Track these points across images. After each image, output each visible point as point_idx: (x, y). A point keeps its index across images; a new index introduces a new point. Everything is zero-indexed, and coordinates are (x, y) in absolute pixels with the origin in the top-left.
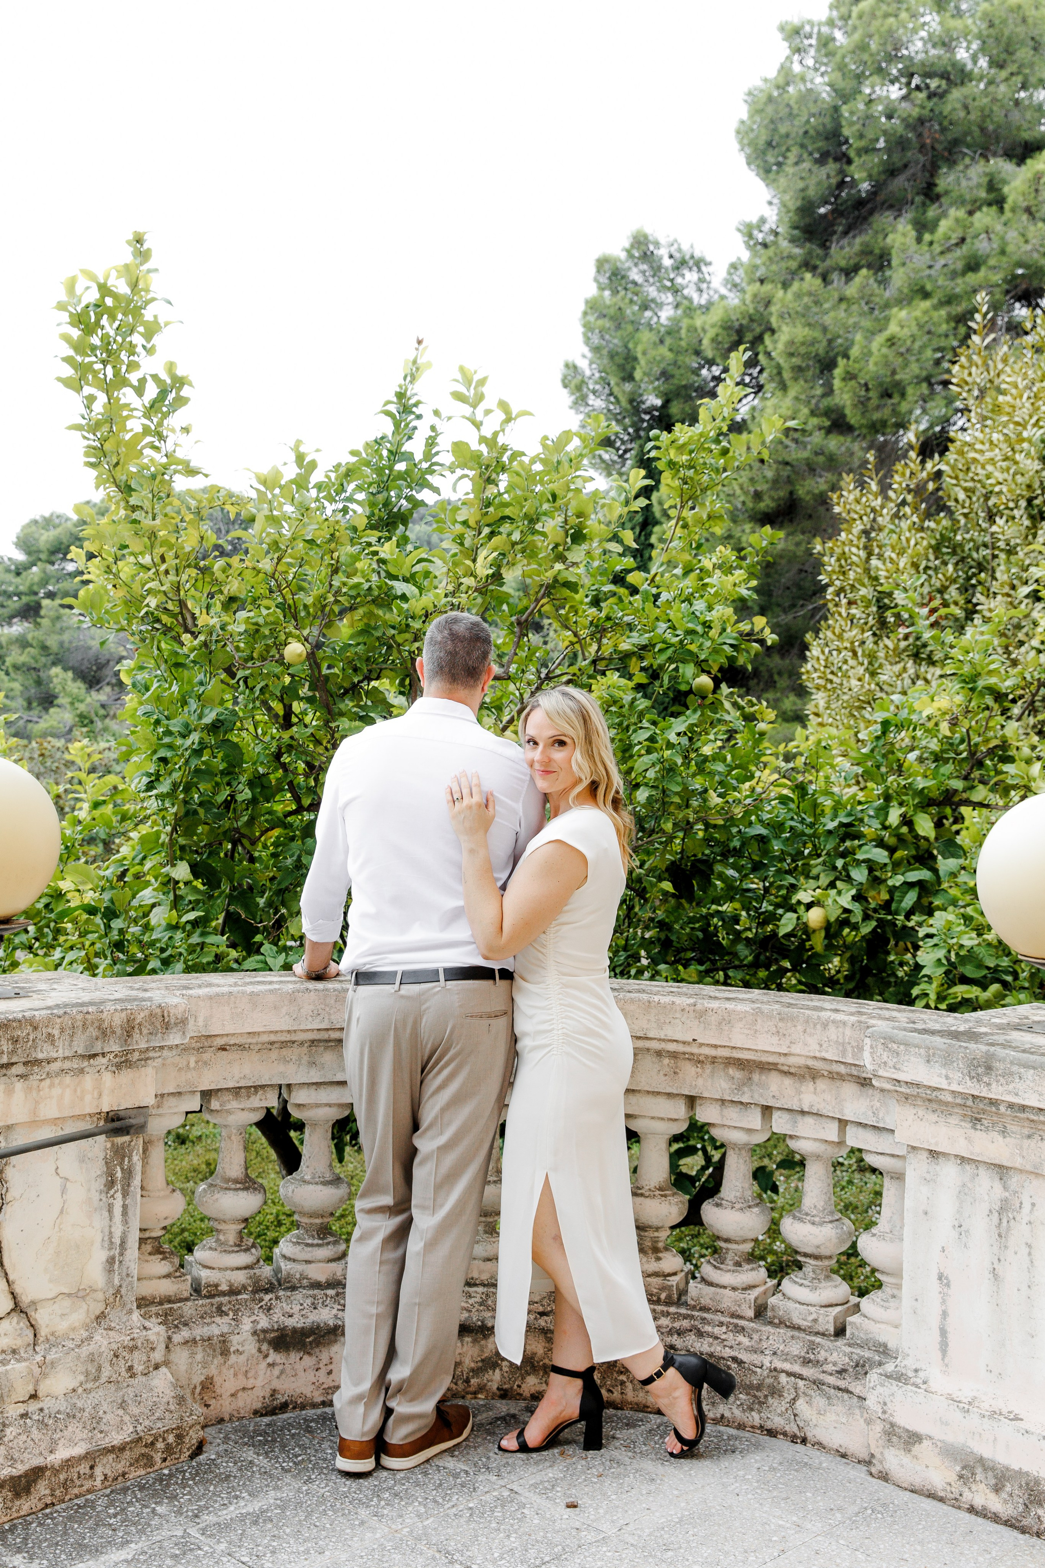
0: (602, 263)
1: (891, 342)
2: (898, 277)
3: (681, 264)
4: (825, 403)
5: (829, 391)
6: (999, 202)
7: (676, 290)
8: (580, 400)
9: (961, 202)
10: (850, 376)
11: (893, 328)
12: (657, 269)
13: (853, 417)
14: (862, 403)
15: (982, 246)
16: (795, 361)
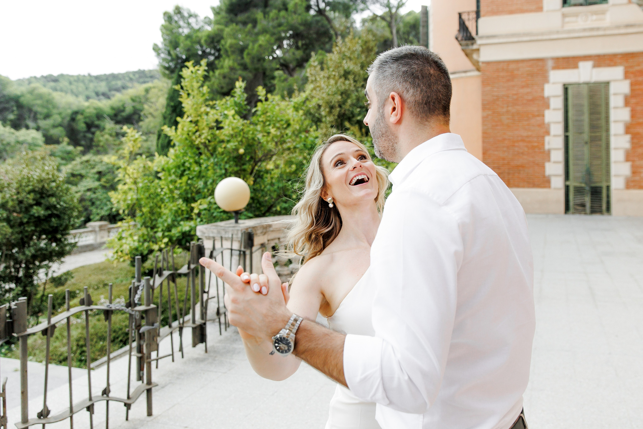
0: (165, 14)
1: (260, 46)
2: (259, 27)
3: (190, 16)
4: (242, 61)
5: (243, 58)
6: (286, 9)
7: (189, 24)
8: (158, 55)
9: (275, 8)
10: (248, 54)
11: (260, 42)
12: (183, 17)
13: (249, 66)
14: (252, 62)
15: (283, 21)
16: (232, 49)
